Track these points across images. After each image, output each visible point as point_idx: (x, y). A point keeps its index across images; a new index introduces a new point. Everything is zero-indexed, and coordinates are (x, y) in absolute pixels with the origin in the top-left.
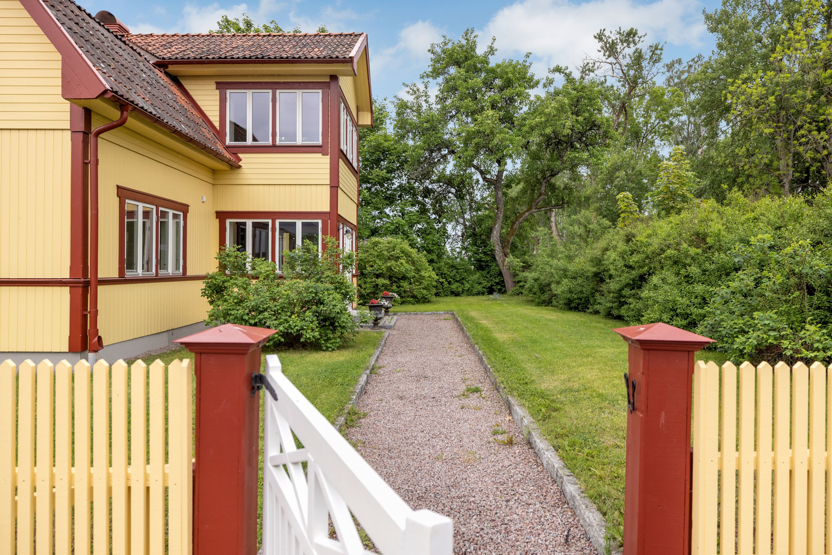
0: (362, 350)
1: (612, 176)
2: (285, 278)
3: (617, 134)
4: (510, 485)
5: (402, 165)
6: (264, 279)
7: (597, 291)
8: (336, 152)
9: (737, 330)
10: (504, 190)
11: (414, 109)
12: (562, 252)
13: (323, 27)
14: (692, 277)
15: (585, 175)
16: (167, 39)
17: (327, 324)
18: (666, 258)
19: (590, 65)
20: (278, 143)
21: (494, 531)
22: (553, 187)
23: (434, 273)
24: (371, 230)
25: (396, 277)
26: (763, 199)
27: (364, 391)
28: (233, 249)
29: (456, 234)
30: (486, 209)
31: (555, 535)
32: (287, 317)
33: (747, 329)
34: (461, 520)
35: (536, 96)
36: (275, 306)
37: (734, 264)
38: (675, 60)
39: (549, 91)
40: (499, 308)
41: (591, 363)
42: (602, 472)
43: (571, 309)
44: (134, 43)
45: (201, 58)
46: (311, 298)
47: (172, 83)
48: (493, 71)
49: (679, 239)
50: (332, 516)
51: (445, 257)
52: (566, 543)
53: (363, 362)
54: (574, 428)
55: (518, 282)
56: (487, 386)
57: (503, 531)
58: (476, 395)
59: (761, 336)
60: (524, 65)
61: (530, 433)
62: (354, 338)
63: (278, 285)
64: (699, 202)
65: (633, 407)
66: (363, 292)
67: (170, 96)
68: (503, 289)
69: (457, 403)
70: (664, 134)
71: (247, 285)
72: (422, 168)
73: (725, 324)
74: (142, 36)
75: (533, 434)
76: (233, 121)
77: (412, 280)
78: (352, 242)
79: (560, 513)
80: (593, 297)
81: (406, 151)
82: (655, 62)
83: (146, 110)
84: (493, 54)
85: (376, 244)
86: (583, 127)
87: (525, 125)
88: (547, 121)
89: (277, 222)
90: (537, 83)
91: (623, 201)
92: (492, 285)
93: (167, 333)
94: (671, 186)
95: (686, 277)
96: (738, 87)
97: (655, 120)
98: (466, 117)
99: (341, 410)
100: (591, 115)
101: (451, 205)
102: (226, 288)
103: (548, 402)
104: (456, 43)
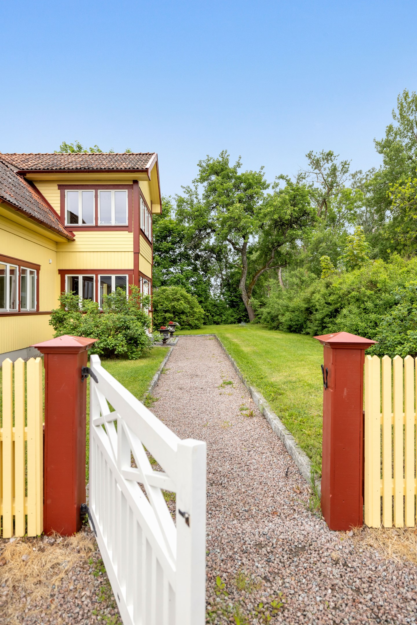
0: (155, 359)
1: (317, 246)
2: (104, 313)
3: (320, 219)
4: (251, 441)
5: (181, 240)
6: (91, 313)
7: (308, 320)
8: (138, 231)
9: (396, 342)
10: (248, 255)
11: (189, 203)
12: (285, 295)
13: (129, 149)
14: (368, 309)
15: (300, 245)
16: (25, 157)
17: (132, 342)
18: (351, 297)
19: (303, 174)
20: (99, 224)
21: (240, 470)
22: (279, 254)
23: (202, 309)
24: (161, 282)
25: (177, 312)
26: (413, 259)
27: (156, 385)
28: (69, 294)
29: (217, 284)
30: (236, 267)
31: (279, 472)
32: (105, 338)
33: (403, 342)
34: (219, 463)
35: (268, 194)
36: (98, 331)
37: (395, 301)
38: (358, 171)
39: (276, 191)
40: (245, 332)
41: (304, 365)
42: (310, 432)
43: (291, 332)
44: (4, 160)
45: (48, 169)
46: (121, 325)
47: (29, 186)
48: (239, 178)
49: (359, 285)
50: (133, 452)
51: (210, 299)
52: (286, 476)
53: (156, 367)
54: (292, 405)
55: (258, 315)
56: (237, 380)
57: (246, 470)
58: (229, 386)
59: (412, 346)
60: (260, 175)
61: (264, 409)
62: (150, 351)
63: (100, 317)
64: (373, 262)
65: (326, 385)
66: (156, 322)
67: (27, 194)
68: (248, 320)
69: (217, 391)
70: (351, 219)
71: (79, 317)
72: (194, 241)
73: (389, 339)
74: (9, 155)
75: (266, 409)
76: (70, 210)
77: (188, 314)
78: (149, 289)
79: (283, 458)
80: (305, 323)
81: (184, 231)
82: (345, 172)
83: (12, 203)
84: (239, 167)
85: (164, 291)
86: (298, 214)
87: (260, 213)
88: (275, 210)
89: (99, 276)
90: (268, 186)
91: (324, 261)
92: (240, 317)
93: (26, 349)
94: (355, 251)
95: (364, 309)
96: (396, 189)
97: (345, 210)
98: (223, 208)
99: (141, 396)
100: (303, 206)
101: (213, 265)
102: (65, 319)
103: (275, 389)
104: (215, 160)
